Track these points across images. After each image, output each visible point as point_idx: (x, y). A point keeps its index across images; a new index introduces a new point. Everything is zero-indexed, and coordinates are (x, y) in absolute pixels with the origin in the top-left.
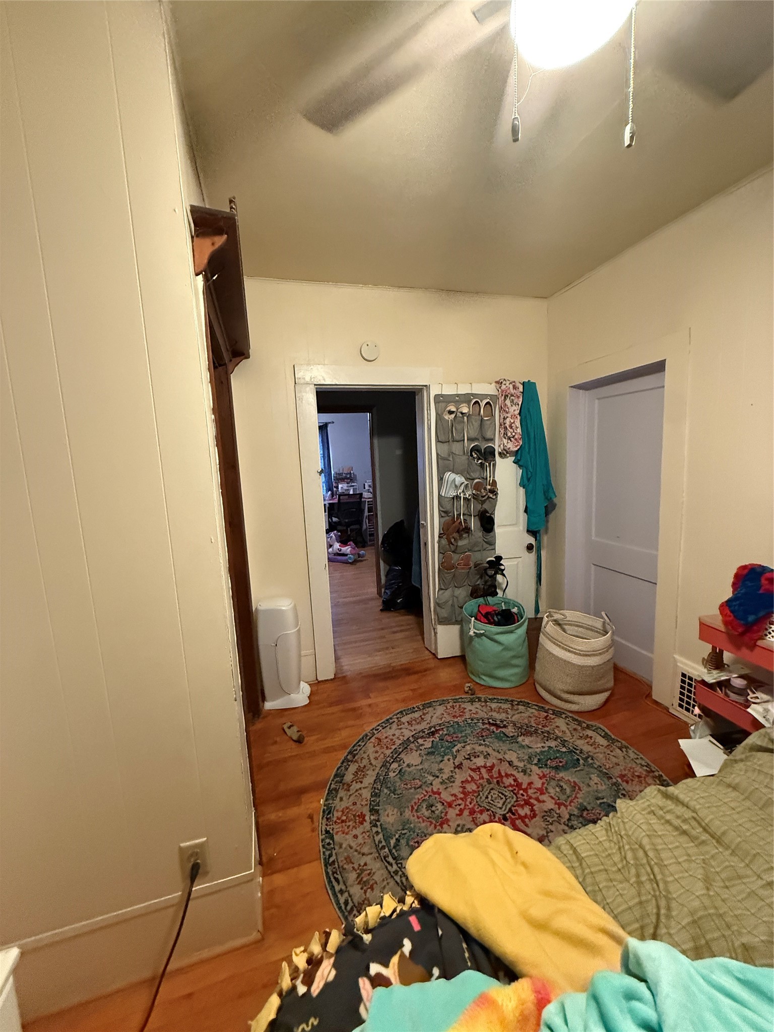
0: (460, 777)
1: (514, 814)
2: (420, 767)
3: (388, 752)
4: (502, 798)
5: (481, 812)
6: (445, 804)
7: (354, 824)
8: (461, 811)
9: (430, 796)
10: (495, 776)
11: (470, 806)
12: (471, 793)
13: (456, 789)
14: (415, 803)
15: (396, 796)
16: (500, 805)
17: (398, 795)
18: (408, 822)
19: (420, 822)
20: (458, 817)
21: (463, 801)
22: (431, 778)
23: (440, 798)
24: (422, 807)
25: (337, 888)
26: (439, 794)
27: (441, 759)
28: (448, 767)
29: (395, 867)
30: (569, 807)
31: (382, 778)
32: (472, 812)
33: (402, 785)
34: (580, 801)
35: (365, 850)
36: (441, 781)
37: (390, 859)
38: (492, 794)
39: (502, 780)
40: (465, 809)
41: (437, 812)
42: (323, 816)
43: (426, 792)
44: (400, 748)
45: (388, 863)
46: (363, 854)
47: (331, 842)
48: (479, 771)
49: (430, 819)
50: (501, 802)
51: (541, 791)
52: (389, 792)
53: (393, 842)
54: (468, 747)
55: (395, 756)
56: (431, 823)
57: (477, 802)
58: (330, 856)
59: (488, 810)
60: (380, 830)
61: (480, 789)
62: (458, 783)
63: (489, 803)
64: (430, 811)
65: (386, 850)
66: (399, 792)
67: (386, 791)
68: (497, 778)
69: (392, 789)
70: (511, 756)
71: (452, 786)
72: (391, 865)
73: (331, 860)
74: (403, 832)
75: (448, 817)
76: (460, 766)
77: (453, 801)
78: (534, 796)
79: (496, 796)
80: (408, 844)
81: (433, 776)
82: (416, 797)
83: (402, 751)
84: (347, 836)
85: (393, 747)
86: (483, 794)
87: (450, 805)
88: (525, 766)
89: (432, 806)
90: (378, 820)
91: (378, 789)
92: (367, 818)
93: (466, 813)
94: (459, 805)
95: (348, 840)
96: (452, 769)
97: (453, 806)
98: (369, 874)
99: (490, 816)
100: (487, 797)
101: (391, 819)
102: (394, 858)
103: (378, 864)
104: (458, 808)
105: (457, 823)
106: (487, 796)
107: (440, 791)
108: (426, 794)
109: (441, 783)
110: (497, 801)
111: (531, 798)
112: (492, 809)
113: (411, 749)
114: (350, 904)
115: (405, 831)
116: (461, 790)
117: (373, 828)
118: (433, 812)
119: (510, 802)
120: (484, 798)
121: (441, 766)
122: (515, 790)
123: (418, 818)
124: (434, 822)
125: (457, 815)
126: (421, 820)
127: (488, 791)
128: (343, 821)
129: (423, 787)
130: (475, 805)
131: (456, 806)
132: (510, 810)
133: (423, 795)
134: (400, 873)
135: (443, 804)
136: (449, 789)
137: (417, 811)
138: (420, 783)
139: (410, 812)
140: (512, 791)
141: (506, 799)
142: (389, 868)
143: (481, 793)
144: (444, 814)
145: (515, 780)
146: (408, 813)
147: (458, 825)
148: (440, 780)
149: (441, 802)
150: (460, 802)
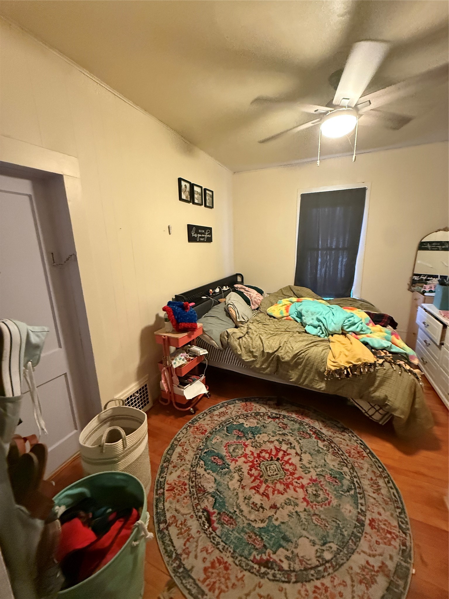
0: (281, 499)
1: (272, 457)
2: (305, 533)
3: (327, 581)
4: (270, 467)
5: (287, 470)
6: (305, 490)
7: (380, 523)
8: (298, 478)
9: (312, 502)
10: (259, 481)
11: (291, 477)
12: (284, 484)
13: (291, 492)
14: (325, 505)
15: (338, 522)
16: (275, 466)
17: (336, 522)
18: (337, 497)
19: (329, 491)
20: (303, 477)
21: (292, 483)
22: (302, 515)
23: (306, 495)
24: (322, 499)
25: (395, 491)
26: (304, 499)
27: (283, 526)
28: (282, 514)
29: (355, 480)
30: (244, 442)
31: (345, 551)
32: (292, 474)
33: (329, 527)
34: (235, 440)
35: (372, 500)
36: (296, 507)
37: (357, 485)
38: (272, 473)
39: (258, 476)
40: (295, 478)
41: (314, 489)
42: (410, 551)
43: (312, 507)
44: (312, 575)
45: (358, 484)
46: (375, 499)
47: (400, 523)
48: (264, 492)
49: (321, 488)
50: (272, 466)
51: (245, 456)
52: (343, 530)
53: (352, 492)
54: (252, 517)
55: (321, 568)
56: (321, 485)
57: (285, 476)
58: (400, 513)
59: (283, 468)
60: (359, 505)
61: (276, 481)
62: (286, 496)
63: (278, 471)
64: (319, 493)
65: (358, 491)
66: (334, 524)
67: (346, 533)
68: (260, 480)
69: (339, 531)
70: (234, 484)
71: (292, 497)
72: (357, 482)
73: (399, 510)
74: (343, 493)
75: (309, 481)
76: (274, 507)
77: (298, 487)
78: (252, 457)
79: (271, 471)
80: (343, 485)
81: (299, 516)
82: (322, 509)
83: (311, 568)
84: (386, 518)
85: (318, 583)
86: (277, 477)
87: (302, 487)
88: (235, 472)
89: (315, 495)
90: (359, 513)
91: (352, 540)
92: (368, 521)
93: (296, 476)
94: (297, 482)
95: (386, 515)
96: (281, 509)
97: (301, 485)
98: (372, 486)
99: (284, 465)
100: (277, 474)
101: (348, 507)
102: (354, 484)
103: (365, 487)
104: (298, 481)
105: (306, 475)
106: (276, 475)
107: (302, 500)
108: (314, 506)
109: (297, 505)
110: (273, 468)
111: (254, 457)
112: (280, 467)
113: (301, 561)
114: (386, 480)
115: (341, 492)
116: (288, 490)
117: (364, 510)
118: (316, 491)
119: (267, 463)
120: (279, 475)
121: (286, 519)
122: (257, 466)
123: (328, 494)
124: (319, 485)
125: (303, 478)
126: (327, 492)
127: (273, 476)
128: (390, 533)
129: (312, 512)
130: (288, 476)
131: (299, 484)
132: (272, 460)
133: (317, 507)
134: (353, 475)
135: (306, 490)
136: (295, 497)
137: (327, 499)
138: (314, 518)
139: (333, 502)
140: (259, 467)
141: (267, 466)
142: (359, 481)
143: (278, 479)
144: (310, 485)
145: (251, 470)
146: (335, 502)
147: (306, 473)
148: (297, 509)
149: (307, 492)
150: (295, 484)
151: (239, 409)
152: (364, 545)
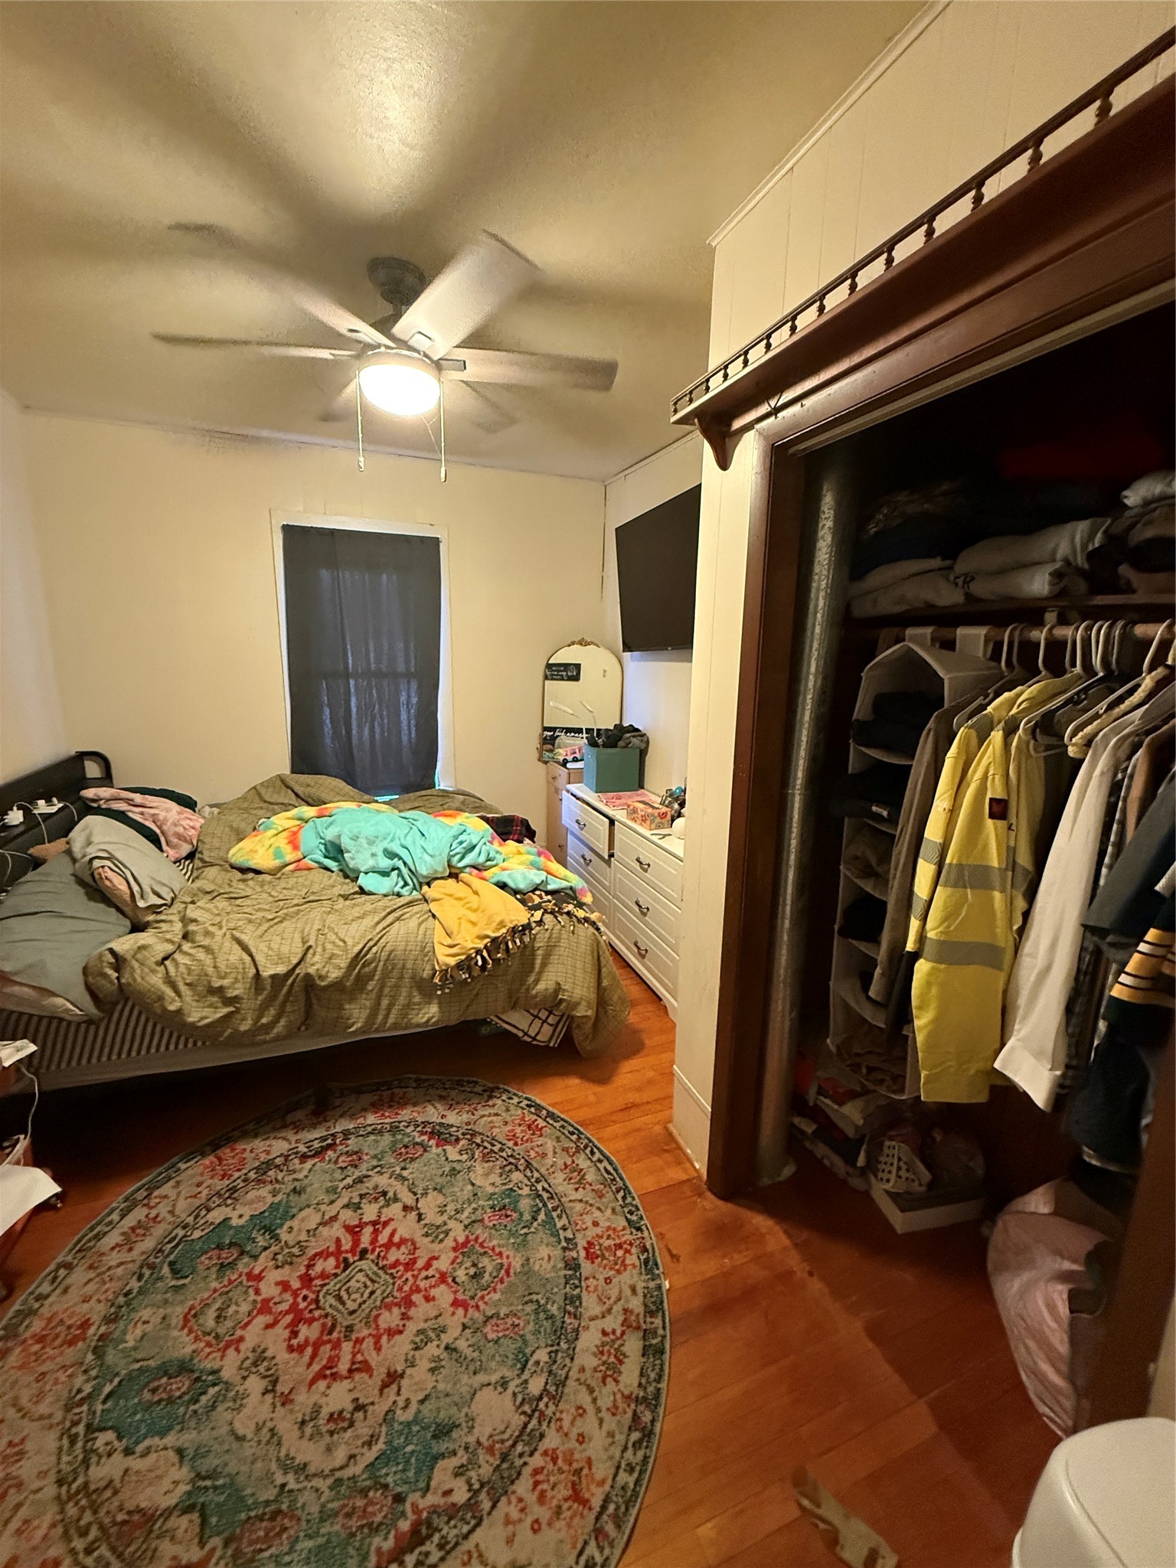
0: (402, 1345)
1: (346, 1260)
2: (481, 1378)
3: (552, 1440)
4: (347, 1290)
5: (397, 1263)
6: (450, 1280)
7: (601, 1241)
8: (428, 1266)
9: (472, 1298)
10: (328, 1347)
11: (409, 1275)
12: (396, 1304)
13: (421, 1310)
14: (502, 1281)
15: (534, 1297)
16: (360, 1276)
17: (531, 1301)
18: (517, 1247)
19: (499, 1246)
20: (436, 1255)
21: (418, 1286)
22: (462, 1344)
23: (455, 1292)
24: (490, 1275)
25: (605, 1163)
26: (456, 1303)
27: (426, 1409)
28: (418, 1380)
29: (539, 1187)
30: (246, 1270)
31: (564, 1346)
32: (409, 1265)
33: (522, 1325)
34: (214, 1284)
35: (579, 1207)
36: (443, 1336)
37: (545, 1195)
38: (359, 1300)
39: (322, 1333)
40: (420, 1270)
41: (469, 1264)
42: (654, 1252)
43: (477, 1307)
44: (521, 1455)
45: (548, 1191)
46: (581, 1201)
47: (629, 1216)
48: (353, 1363)
49: (482, 1251)
50: (352, 1283)
51: (265, 1307)
52: (549, 1306)
53: (542, 1217)
55: (534, 1422)
56: (482, 1245)
57: (394, 1284)
58: (624, 1198)
59: (382, 1268)
60: (561, 1232)
61: (374, 1313)
62: (412, 1327)
63: (373, 1281)
64: (480, 1265)
65: (550, 1206)
66: (529, 1308)
67: (554, 1309)
68: (329, 1341)
69: (542, 1316)
70: (256, 1406)
71: (426, 1321)
72: (544, 1189)
73: (622, 1193)
74: (525, 1230)
75: (452, 1255)
76: (393, 1378)
77: (434, 1286)
78: (288, 1296)
79: (354, 1296)
80: (521, 1215)
81: (455, 1350)
82: (496, 1296)
83: (514, 1445)
84: (608, 1224)
85: (537, 1461)
86: (375, 1301)
87: (443, 1278)
88: (244, 1378)
89: (474, 1276)
90: (565, 1249)
91: (569, 1313)
92: (583, 1254)
93: (420, 1263)
94: (427, 1278)
95: (605, 1219)
96: (409, 1371)
97: (437, 1276)
98: (570, 1179)
99: (385, 1257)
100: (372, 1293)
101: (544, 1251)
102: (539, 1196)
103: (560, 1189)
104: (430, 1272)
105: (442, 1246)
106: (369, 1297)
107: (452, 1309)
108: (481, 1303)
109: (443, 1330)
110: (358, 1285)
111: (295, 1294)
112: (375, 1269)
113: (490, 1450)
114: (588, 1151)
115: (522, 1232)
116: (412, 1312)
117: (571, 1236)
118: (474, 1265)
119: (336, 1284)
120: (378, 1292)
121: (430, 1381)
122: (311, 1311)
123: (500, 1254)
124: (477, 1246)
125: (436, 1258)
126: (497, 1250)
127: (363, 1306)
128: (619, 1246)
129: (480, 1318)
130: (400, 1277)
131: (433, 1276)
132: (347, 1265)
133: (487, 1298)
134: (533, 1180)
135: (454, 1280)
136: (435, 1313)
137: (502, 1265)
138: (488, 1329)
139: (513, 1264)
140: (318, 1308)
141: (340, 1289)
142: (546, 1186)
143: (378, 1303)
144: (458, 1261)
145: (295, 1334)
146: (517, 1264)
147: (441, 1241)
148: (446, 1339)
149: (456, 1283)
150: (422, 1284)
151: (198, 1185)
152: (591, 1305)
